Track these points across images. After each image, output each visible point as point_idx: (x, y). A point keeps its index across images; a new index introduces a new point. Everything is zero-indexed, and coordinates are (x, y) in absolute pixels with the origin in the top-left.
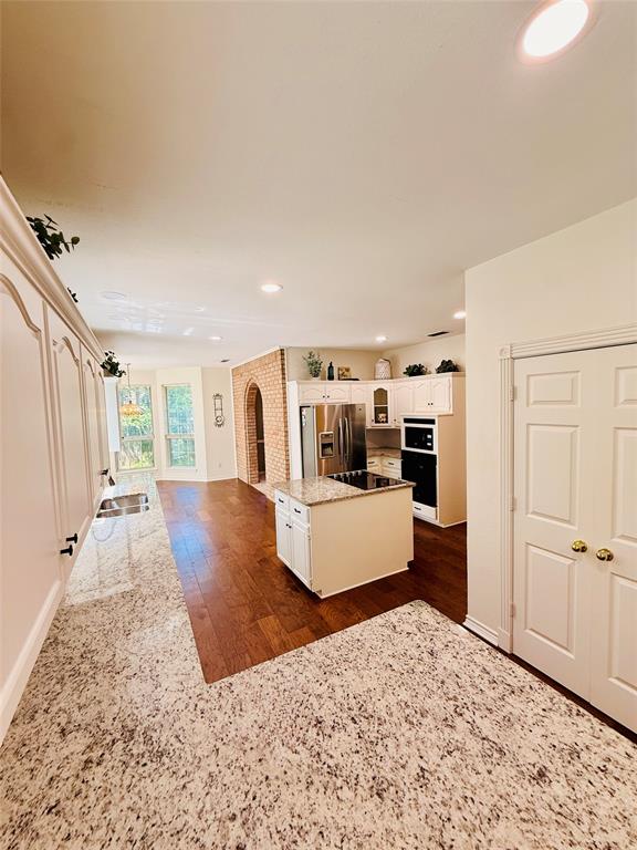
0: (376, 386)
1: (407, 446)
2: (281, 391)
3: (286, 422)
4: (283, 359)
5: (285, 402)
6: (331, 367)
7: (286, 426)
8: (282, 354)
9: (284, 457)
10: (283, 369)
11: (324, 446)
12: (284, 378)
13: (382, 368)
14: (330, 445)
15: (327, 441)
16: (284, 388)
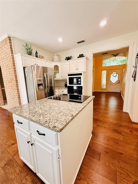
0: (54, 64)
1: (69, 84)
2: (11, 60)
3: (16, 76)
4: (10, 43)
5: (14, 65)
6: (36, 53)
7: (16, 78)
8: (10, 40)
9: (16, 92)
10: (11, 48)
11: (39, 85)
12: (12, 53)
13: (56, 58)
14: (42, 84)
15: (40, 83)
16: (13, 58)
